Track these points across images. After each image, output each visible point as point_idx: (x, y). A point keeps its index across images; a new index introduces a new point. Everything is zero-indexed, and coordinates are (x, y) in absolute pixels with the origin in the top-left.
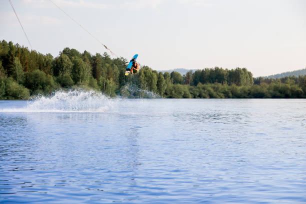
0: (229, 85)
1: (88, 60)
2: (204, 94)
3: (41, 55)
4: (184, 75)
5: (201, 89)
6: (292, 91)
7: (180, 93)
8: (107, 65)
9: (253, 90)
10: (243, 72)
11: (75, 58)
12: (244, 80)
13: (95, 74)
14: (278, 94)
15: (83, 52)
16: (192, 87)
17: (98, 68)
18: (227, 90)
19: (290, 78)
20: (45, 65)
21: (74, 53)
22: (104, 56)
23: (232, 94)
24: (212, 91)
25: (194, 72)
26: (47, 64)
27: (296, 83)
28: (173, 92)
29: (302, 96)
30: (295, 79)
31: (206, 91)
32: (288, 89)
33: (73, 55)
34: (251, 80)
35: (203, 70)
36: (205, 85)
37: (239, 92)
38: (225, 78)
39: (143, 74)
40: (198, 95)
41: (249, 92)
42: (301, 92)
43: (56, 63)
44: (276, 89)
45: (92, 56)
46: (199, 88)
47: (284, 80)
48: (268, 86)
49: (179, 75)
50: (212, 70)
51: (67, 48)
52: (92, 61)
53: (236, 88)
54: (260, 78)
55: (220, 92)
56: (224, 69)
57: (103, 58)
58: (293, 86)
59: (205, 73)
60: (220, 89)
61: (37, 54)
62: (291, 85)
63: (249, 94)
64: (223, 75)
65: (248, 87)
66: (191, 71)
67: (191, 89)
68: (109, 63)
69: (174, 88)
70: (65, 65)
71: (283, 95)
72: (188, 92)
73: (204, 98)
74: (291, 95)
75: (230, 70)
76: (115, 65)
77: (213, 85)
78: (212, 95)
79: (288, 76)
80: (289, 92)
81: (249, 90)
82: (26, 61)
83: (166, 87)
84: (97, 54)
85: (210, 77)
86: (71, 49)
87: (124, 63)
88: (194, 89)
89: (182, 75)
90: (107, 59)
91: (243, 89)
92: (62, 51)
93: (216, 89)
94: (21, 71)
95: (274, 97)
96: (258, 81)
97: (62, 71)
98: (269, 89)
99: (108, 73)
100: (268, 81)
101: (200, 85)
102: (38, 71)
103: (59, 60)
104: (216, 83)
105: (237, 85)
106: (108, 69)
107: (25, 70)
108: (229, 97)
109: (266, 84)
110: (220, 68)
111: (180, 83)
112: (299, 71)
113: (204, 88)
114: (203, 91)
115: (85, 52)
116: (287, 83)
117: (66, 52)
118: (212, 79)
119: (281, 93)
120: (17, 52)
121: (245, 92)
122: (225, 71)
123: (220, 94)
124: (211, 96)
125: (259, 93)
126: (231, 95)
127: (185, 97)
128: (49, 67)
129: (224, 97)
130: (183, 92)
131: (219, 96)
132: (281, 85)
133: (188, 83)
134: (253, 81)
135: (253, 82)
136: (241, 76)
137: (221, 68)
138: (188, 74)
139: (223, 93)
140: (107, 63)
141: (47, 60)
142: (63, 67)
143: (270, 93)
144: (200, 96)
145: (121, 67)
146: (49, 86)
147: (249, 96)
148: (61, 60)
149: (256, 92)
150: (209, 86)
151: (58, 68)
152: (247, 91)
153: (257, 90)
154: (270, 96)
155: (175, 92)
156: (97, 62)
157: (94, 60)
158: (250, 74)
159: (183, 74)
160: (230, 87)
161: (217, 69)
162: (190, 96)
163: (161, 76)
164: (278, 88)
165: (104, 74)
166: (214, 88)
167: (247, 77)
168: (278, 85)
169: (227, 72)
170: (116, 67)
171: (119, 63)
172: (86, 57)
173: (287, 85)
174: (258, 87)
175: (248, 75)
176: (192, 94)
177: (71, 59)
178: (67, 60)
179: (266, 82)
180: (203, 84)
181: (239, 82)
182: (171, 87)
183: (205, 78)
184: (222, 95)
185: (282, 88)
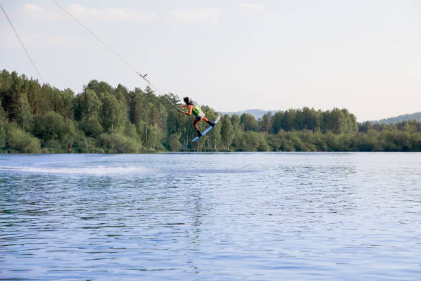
0: (323, 133)
1: (123, 98)
2: (287, 146)
3: (57, 91)
4: (259, 119)
5: (283, 138)
6: (412, 141)
7: (255, 144)
8: (151, 104)
9: (357, 139)
10: (342, 114)
11: (105, 95)
12: (344, 126)
13: (133, 118)
14: (393, 146)
16: (271, 135)
17: (137, 108)
18: (320, 140)
19: (410, 124)
20: (63, 104)
21: (103, 87)
23: (328, 145)
24: (299, 140)
25: (273, 114)
26: (65, 103)
27: (418, 130)
28: (244, 142)
30: (417, 125)
31: (290, 141)
32: (406, 138)
33: (102, 90)
34: (354, 126)
35: (286, 111)
36: (289, 133)
37: (337, 143)
38: (318, 122)
40: (279, 146)
41: (352, 143)
44: (390, 138)
45: (128, 92)
46: (281, 137)
47: (401, 126)
48: (378, 135)
49: (251, 118)
50: (299, 112)
51: (93, 81)
52: (129, 98)
53: (333, 138)
54: (367, 123)
55: (310, 142)
56: (316, 110)
57: (145, 94)
58: (414, 134)
59: (290, 116)
60: (310, 138)
61: (51, 90)
62: (410, 133)
63: (352, 145)
64: (315, 119)
65: (351, 135)
66: (270, 113)
67: (268, 139)
68: (153, 103)
69: (246, 137)
70: (91, 104)
71: (399, 147)
72: (265, 143)
73: (288, 151)
74: (410, 146)
76: (161, 105)
77: (301, 133)
78: (299, 147)
79: (407, 120)
80: (408, 143)
81: (351, 140)
82: (36, 99)
83: (233, 136)
84: (136, 89)
85: (296, 122)
86: (99, 82)
87: (175, 101)
88: (273, 139)
89: (257, 119)
90: (150, 96)
91: (342, 139)
92: (87, 85)
93: (304, 139)
94: (29, 113)
95: (387, 150)
96: (364, 128)
97: (87, 112)
98: (379, 139)
99: (152, 116)
100: (378, 127)
101: (282, 132)
102: (52, 113)
103: (83, 98)
104: (305, 130)
105: (336, 132)
106: (152, 109)
107: (34, 112)
108: (322, 149)
109: (375, 131)
110: (310, 109)
111: (254, 129)
113: (288, 138)
114: (286, 141)
115: (120, 86)
116: (405, 130)
117: (93, 86)
118: (299, 124)
119: (397, 144)
120: (23, 87)
121: (346, 143)
122: (317, 113)
123: (310, 145)
124: (298, 149)
125: (366, 145)
126: (326, 147)
127: (261, 149)
128: (68, 107)
129: (315, 149)
130: (258, 143)
131: (309, 148)
132: (396, 133)
133: (266, 130)
134: (356, 127)
136: (340, 119)
137: (313, 109)
138: (265, 117)
139: (315, 144)
140: (150, 101)
141: (65, 97)
142: (88, 107)
143: (382, 144)
144: (282, 149)
145: (169, 107)
146: (68, 134)
147: (352, 148)
148: (85, 99)
150: (295, 135)
151: (81, 108)
152: (348, 141)
153: (363, 140)
155: (247, 142)
156: (137, 101)
157: (132, 97)
158: (352, 116)
159: (258, 117)
160: (324, 136)
161: (306, 111)
162: (268, 148)
163: (227, 120)
164: (392, 137)
165: (146, 117)
166: (302, 137)
167: (348, 122)
168: (392, 133)
169: (319, 115)
170: (163, 107)
171: (167, 101)
172: (120, 93)
173: (405, 132)
174: (365, 136)
175: (349, 118)
176: (270, 145)
177: (99, 95)
178: (95, 98)
179: (376, 129)
180: (286, 131)
181: (337, 128)
182: (242, 136)
183: (290, 123)
184: (313, 146)
185: (398, 136)
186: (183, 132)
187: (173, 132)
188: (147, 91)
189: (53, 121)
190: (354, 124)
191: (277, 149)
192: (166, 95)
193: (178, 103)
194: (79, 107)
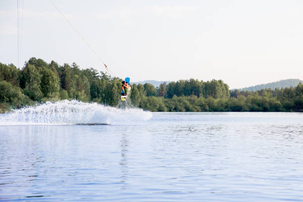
0: (206, 98)
1: (56, 71)
2: (179, 107)
3: (6, 66)
4: (157, 87)
5: (177, 102)
6: (270, 104)
7: (155, 106)
8: (77, 76)
9: (230, 103)
10: (219, 84)
11: (43, 69)
12: (220, 92)
13: (64, 85)
15: (50, 63)
16: (166, 100)
17: (67, 79)
18: (203, 103)
19: (268, 91)
20: (11, 76)
21: (40, 63)
22: (73, 67)
23: (209, 107)
24: (188, 103)
25: (167, 84)
26: (12, 74)
27: (274, 96)
28: (148, 105)
29: (281, 109)
30: (272, 92)
31: (181, 103)
32: (266, 102)
33: (39, 65)
34: (227, 93)
35: (177, 82)
36: (180, 97)
37: (216, 105)
38: (201, 90)
39: (116, 85)
40: (174, 107)
41: (226, 105)
42: (280, 105)
43: (22, 74)
44: (254, 101)
45: (59, 67)
46: (174, 101)
47: (261, 93)
48: (245, 99)
49: (151, 87)
50: (187, 82)
51: (33, 58)
52: (60, 71)
53: (213, 101)
54: (236, 91)
55: (196, 105)
56: (200, 81)
57: (72, 68)
58: (272, 99)
59: (180, 85)
60: (196, 102)
62: (269, 98)
63: (226, 107)
64: (198, 87)
65: (225, 100)
66: (165, 83)
67: (166, 102)
68: (78, 74)
69: (149, 101)
70: (32, 76)
71: (261, 108)
72: (163, 105)
73: (180, 111)
74: (269, 108)
75: (206, 81)
76: (84, 76)
77: (189, 97)
78: (188, 108)
79: (264, 88)
80: (267, 105)
81: (226, 103)
83: (140, 100)
84: (65, 65)
85: (184, 89)
86: (37, 59)
87: (94, 74)
88: (169, 102)
89: (155, 87)
90: (75, 70)
91: (219, 102)
92: (28, 61)
93: (192, 102)
95: (252, 110)
96: (234, 94)
97: (29, 82)
98: (246, 102)
99: (78, 85)
100: (245, 93)
101: (175, 97)
102: (5, 83)
103: (26, 71)
104: (192, 95)
105: (215, 97)
106: (78, 80)
108: (206, 111)
109: (244, 97)
110: (195, 80)
111: (154, 95)
112: (274, 84)
113: (180, 101)
114: (179, 103)
115: (52, 62)
116: (265, 96)
117: (32, 62)
118: (187, 91)
119: (259, 105)
121: (222, 105)
122: (200, 83)
123: (196, 107)
124: (188, 110)
125: (237, 106)
126: (207, 108)
127: (160, 110)
128: (15, 78)
129: (200, 110)
130: (158, 105)
131: (196, 109)
132: (259, 98)
133: (162, 95)
134: (229, 93)
135: (230, 95)
136: (217, 88)
137: (197, 80)
138: (162, 86)
139: (200, 106)
140: (76, 74)
142: (30, 78)
143: (249, 106)
144: (176, 110)
145: (91, 78)
146: (16, 99)
147: (226, 109)
148: (28, 71)
149: (233, 105)
150: (185, 99)
152: (224, 104)
153: (234, 103)
154: (248, 110)
155: (150, 105)
156: (67, 73)
157: (63, 71)
158: (226, 86)
159: (156, 86)
160: (207, 100)
161: (192, 81)
162: (166, 109)
163: (135, 88)
164: (256, 100)
165: (74, 85)
166: (190, 100)
167: (223, 90)
168: (255, 98)
169: (202, 84)
170: (86, 78)
171: (89, 73)
172: (53, 68)
173: (265, 97)
174: (236, 100)
175: (224, 87)
176: (167, 107)
177: (38, 69)
178: (35, 71)
179: (243, 95)
180: (178, 96)
181: (215, 94)
182: (146, 100)
183: (180, 90)
184: (198, 107)
185: (259, 101)
186: (102, 97)
187: (95, 97)
188: (74, 66)
189: (5, 88)
190: (227, 91)
191: (172, 110)
192: (88, 70)
193: (96, 75)
194: (23, 78)
